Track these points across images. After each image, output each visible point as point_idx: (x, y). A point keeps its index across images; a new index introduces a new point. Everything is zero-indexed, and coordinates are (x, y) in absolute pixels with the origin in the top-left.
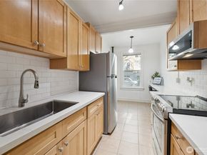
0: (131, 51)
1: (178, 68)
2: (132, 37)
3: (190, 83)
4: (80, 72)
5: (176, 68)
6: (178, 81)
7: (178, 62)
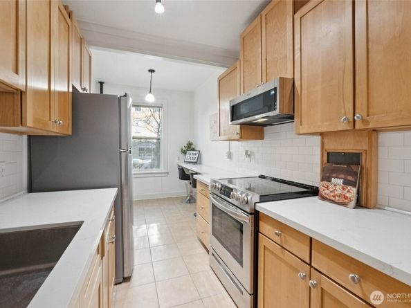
0: (150, 98)
1: (241, 137)
2: (152, 71)
3: (248, 159)
4: (30, 138)
5: (238, 137)
6: (230, 156)
7: (241, 128)
